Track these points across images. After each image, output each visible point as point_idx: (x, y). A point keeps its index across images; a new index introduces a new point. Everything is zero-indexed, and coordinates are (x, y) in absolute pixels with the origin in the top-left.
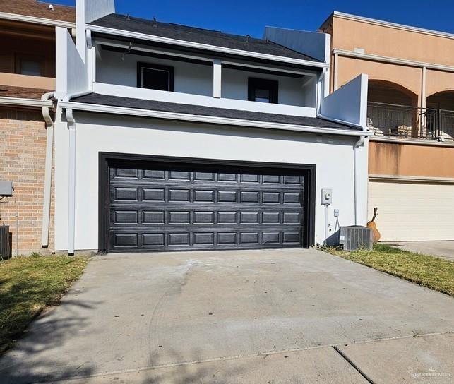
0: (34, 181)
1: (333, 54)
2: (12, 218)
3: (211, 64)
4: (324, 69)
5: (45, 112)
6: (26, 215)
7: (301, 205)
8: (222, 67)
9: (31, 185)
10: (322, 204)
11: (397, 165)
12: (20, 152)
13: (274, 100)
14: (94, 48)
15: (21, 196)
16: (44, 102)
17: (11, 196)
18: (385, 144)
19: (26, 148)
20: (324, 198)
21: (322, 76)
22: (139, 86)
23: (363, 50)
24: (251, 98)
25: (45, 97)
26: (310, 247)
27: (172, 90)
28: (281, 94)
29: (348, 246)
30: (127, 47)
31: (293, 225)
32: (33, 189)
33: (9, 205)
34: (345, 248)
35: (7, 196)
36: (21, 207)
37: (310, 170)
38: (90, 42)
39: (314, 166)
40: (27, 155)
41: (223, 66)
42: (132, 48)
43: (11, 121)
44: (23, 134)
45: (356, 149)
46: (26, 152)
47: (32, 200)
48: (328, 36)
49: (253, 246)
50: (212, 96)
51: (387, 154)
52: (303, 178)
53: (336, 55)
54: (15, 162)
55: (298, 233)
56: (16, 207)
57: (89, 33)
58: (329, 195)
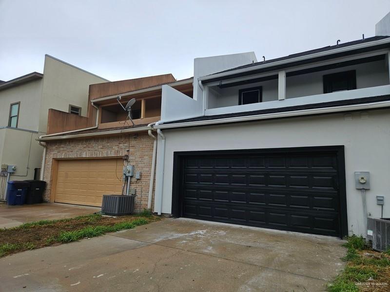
0: (148, 171)
2: (140, 192)
5: (150, 132)
6: (145, 190)
7: (335, 190)
9: (147, 173)
10: (357, 189)
12: (144, 155)
14: (206, 90)
15: (144, 180)
16: (149, 128)
19: (146, 153)
20: (357, 182)
22: (240, 104)
25: (149, 125)
27: (261, 101)
29: (378, 244)
30: (219, 84)
32: (148, 176)
33: (139, 184)
34: (375, 247)
35: (139, 179)
36: (144, 186)
37: (338, 152)
38: (202, 87)
39: (342, 147)
40: (147, 157)
41: (288, 74)
46: (147, 155)
47: (147, 182)
50: (278, 100)
54: (143, 161)
55: (332, 220)
56: (141, 186)
57: (200, 82)
58: (362, 178)
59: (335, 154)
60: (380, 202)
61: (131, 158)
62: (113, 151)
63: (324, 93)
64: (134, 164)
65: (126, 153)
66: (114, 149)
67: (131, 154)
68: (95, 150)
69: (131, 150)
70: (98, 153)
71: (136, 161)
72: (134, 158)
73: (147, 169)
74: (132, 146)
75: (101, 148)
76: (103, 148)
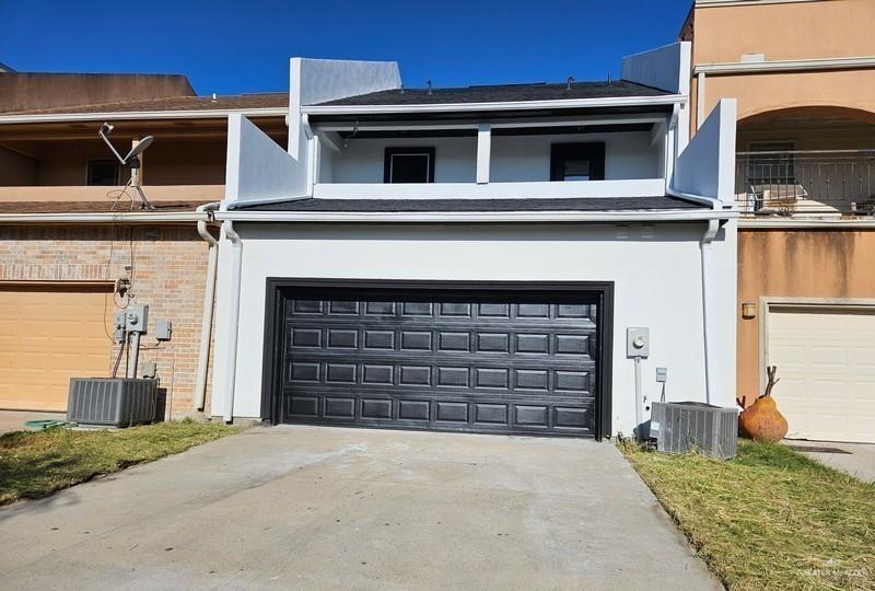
0: (193, 321)
1: (695, 76)
2: (167, 370)
3: (474, 133)
4: (677, 107)
5: (201, 227)
6: (183, 365)
7: (592, 358)
8: (492, 135)
9: (190, 326)
10: (628, 357)
11: (845, 276)
12: (181, 282)
13: (597, 174)
14: (316, 137)
15: (179, 341)
16: (199, 216)
17: (167, 340)
18: (811, 234)
19: (186, 278)
20: (631, 345)
21: (673, 120)
22: (386, 181)
23: (763, 55)
24: (557, 175)
25: (200, 209)
26: (604, 439)
27: (432, 181)
28: (611, 163)
29: (667, 444)
30: (351, 129)
31: (574, 395)
32: (193, 331)
33: (165, 351)
34: (661, 448)
35: (164, 340)
36: (179, 355)
37: (603, 292)
38: (309, 131)
39: (610, 285)
40: (188, 286)
41: (494, 133)
42: (360, 129)
43: (173, 244)
44: (185, 258)
45: (705, 246)
46: (187, 282)
47: (189, 346)
48: (685, 46)
49: (497, 428)
50: (475, 182)
51: (817, 253)
52: (594, 307)
53: (702, 76)
54: (175, 296)
55: (584, 410)
56: (172, 355)
57: (305, 118)
58: (640, 338)
59: (596, 296)
60: (661, 376)
61: (136, 286)
62: (78, 266)
63: (551, 180)
64: (149, 301)
65: (123, 274)
66: (80, 262)
67: (138, 277)
68: (16, 262)
69: (139, 267)
70: (27, 269)
71: (154, 296)
72: (148, 288)
73: (190, 316)
74: (143, 258)
75: (37, 257)
76: (41, 257)
